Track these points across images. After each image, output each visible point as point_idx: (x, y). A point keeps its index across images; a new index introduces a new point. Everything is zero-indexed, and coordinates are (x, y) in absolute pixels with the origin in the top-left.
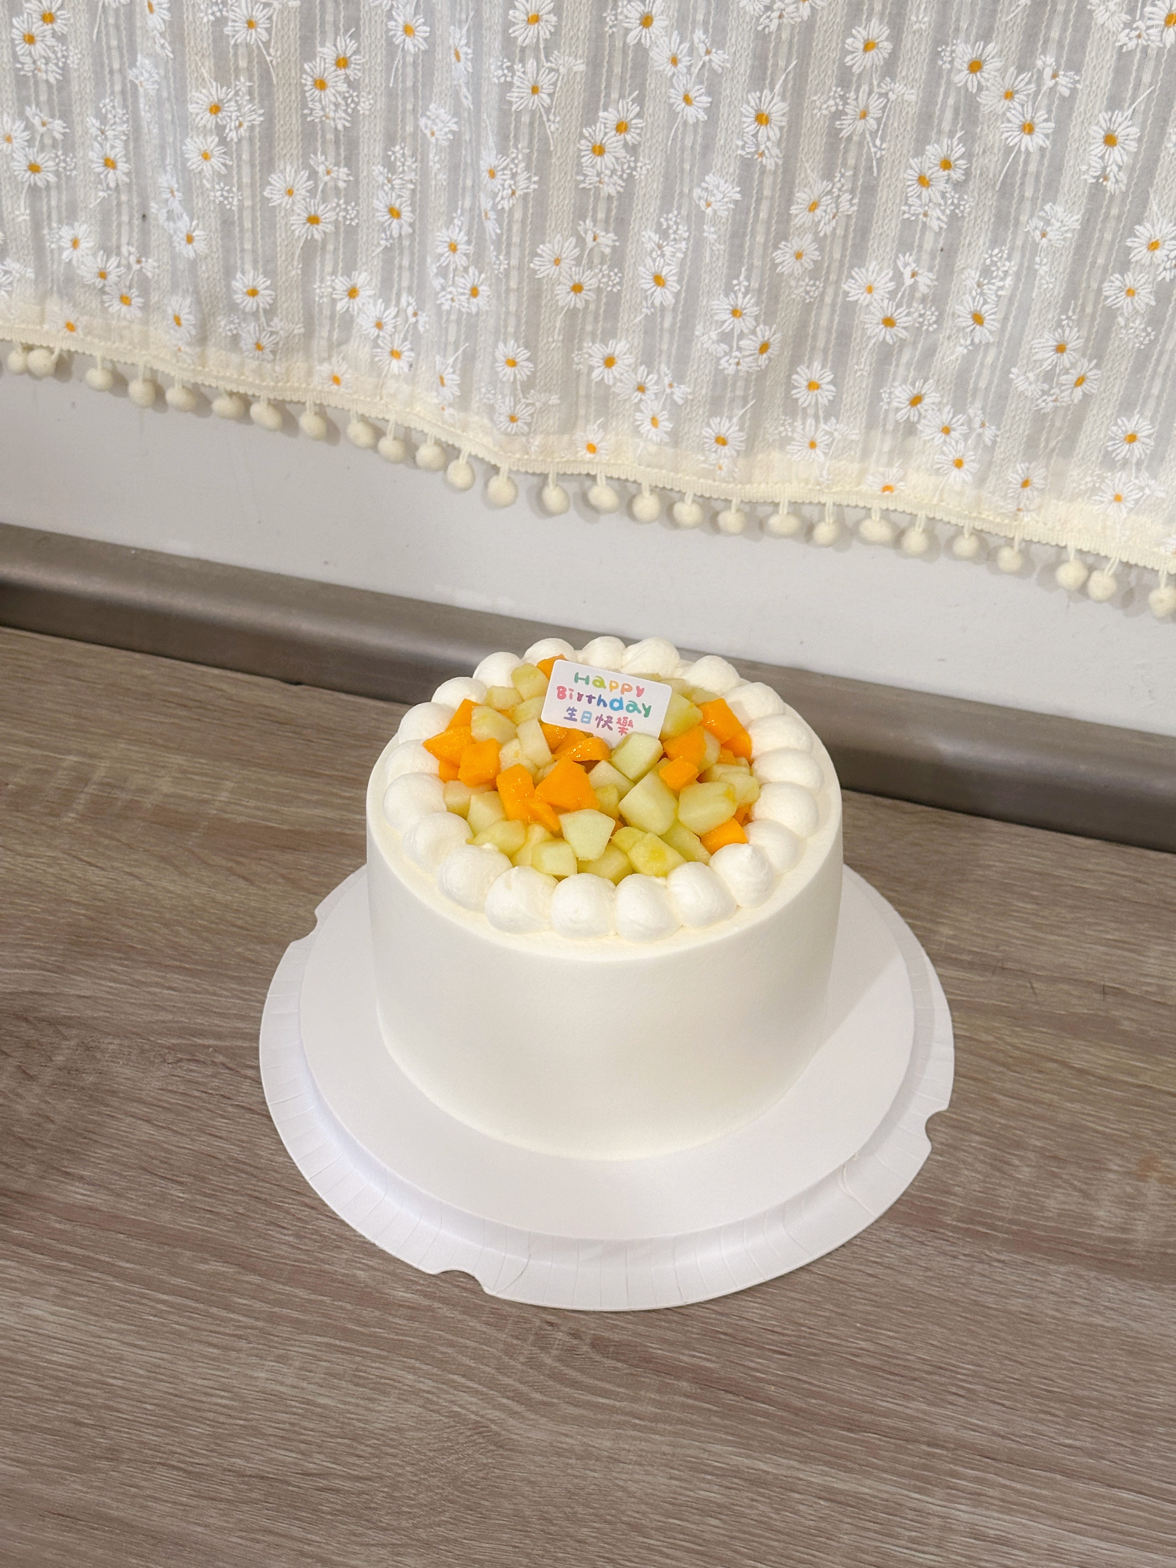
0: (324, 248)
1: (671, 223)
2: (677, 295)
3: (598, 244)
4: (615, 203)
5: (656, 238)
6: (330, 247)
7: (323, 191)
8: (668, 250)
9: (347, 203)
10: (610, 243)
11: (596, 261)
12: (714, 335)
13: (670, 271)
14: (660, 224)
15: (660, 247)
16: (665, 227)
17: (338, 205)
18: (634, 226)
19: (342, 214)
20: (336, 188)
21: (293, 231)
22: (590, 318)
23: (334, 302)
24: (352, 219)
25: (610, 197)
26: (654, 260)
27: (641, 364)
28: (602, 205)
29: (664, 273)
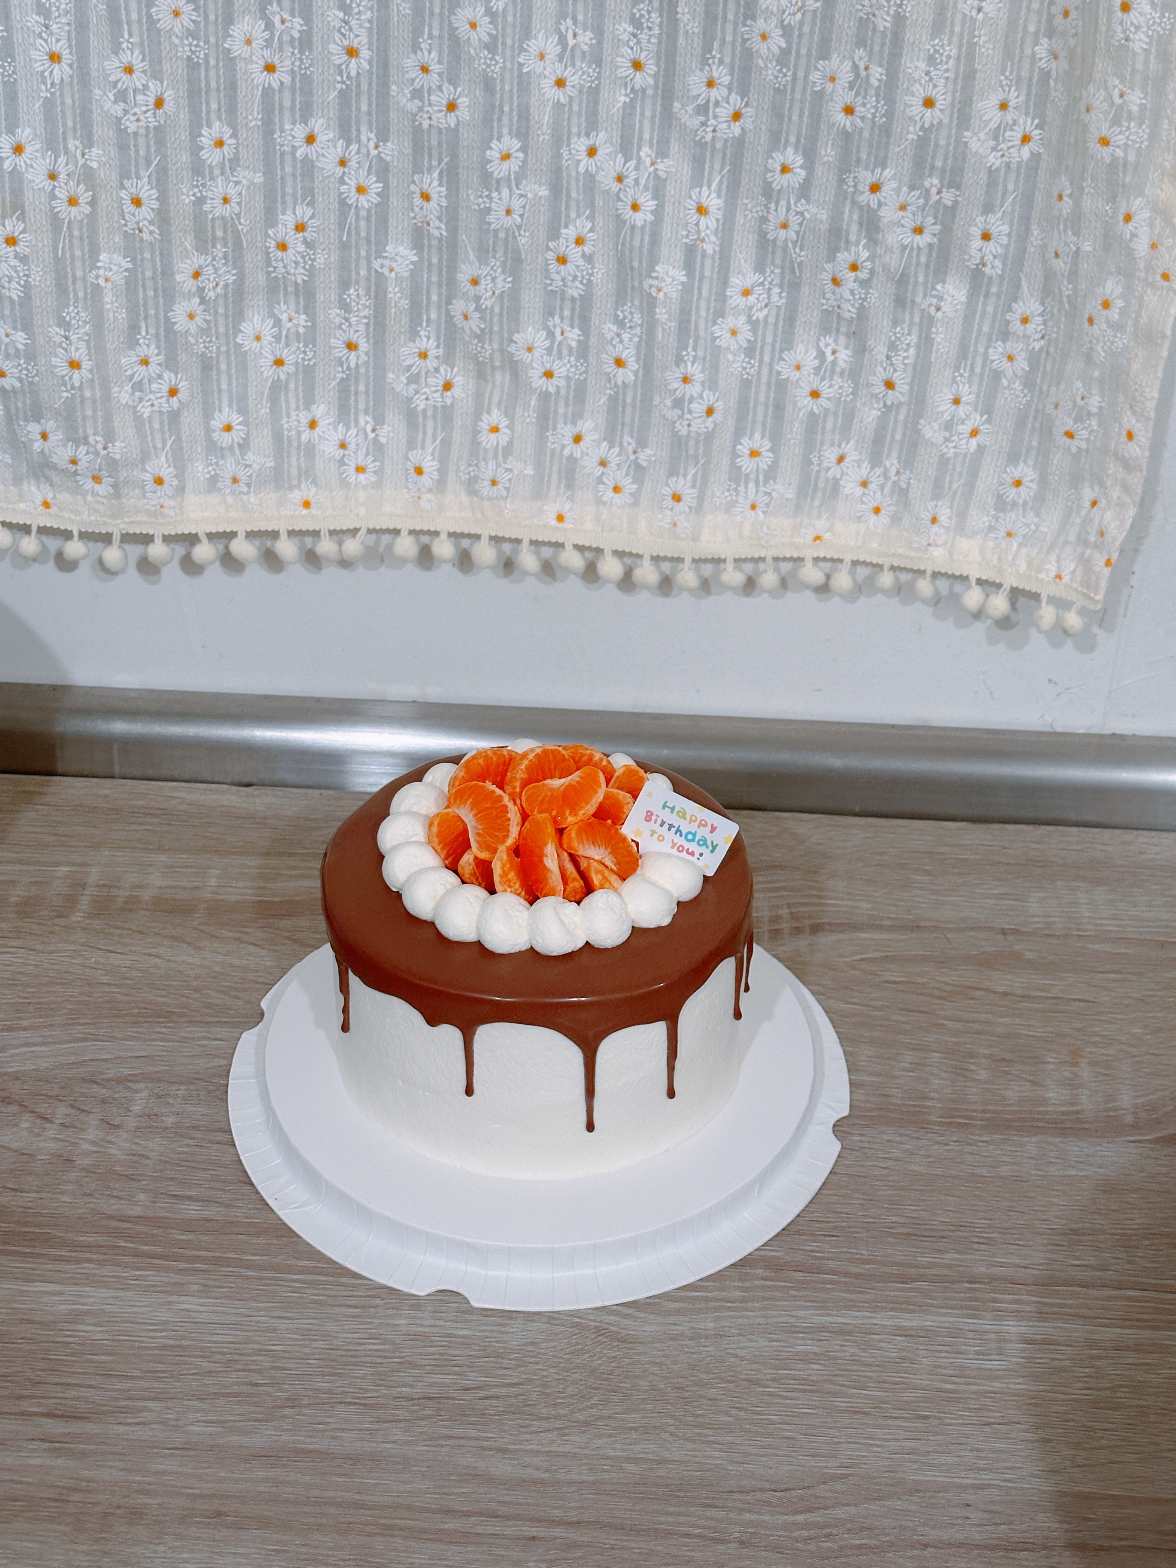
0: (287, 388)
1: (626, 314)
2: (636, 373)
3: (566, 338)
4: (578, 303)
5: (614, 328)
6: (292, 386)
7: (287, 337)
8: (625, 336)
9: (305, 346)
10: (576, 337)
11: (565, 352)
12: (669, 403)
13: (628, 354)
14: (617, 316)
15: (618, 335)
16: (621, 317)
17: (299, 348)
18: (595, 320)
19: (301, 356)
20: (298, 333)
21: (262, 373)
22: (562, 403)
23: (299, 433)
24: (309, 360)
25: (573, 299)
26: (615, 346)
27: (604, 440)
28: (568, 305)
29: (624, 356)
